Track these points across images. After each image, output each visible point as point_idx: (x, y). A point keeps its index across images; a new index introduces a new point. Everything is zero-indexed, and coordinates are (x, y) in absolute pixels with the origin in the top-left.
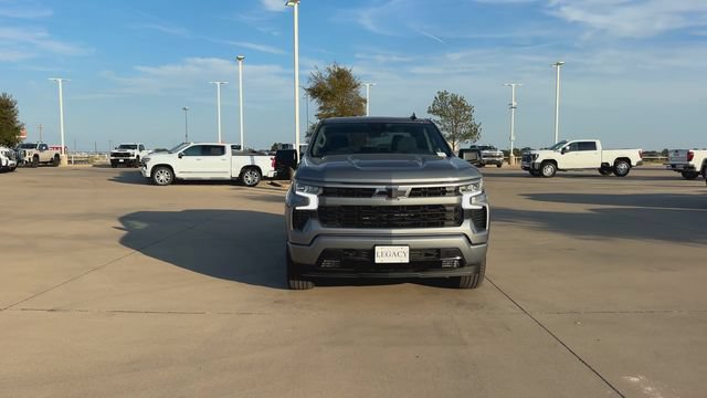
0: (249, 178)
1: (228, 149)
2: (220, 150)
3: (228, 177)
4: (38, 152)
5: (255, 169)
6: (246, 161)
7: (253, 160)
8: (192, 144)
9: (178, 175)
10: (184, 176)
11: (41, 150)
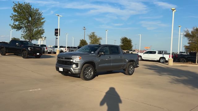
0: (162, 61)
1: (157, 52)
2: (155, 53)
3: (156, 60)
4: (132, 52)
5: (163, 58)
6: (161, 56)
7: (163, 56)
8: (148, 51)
9: (143, 58)
10: (145, 59)
11: (133, 51)
